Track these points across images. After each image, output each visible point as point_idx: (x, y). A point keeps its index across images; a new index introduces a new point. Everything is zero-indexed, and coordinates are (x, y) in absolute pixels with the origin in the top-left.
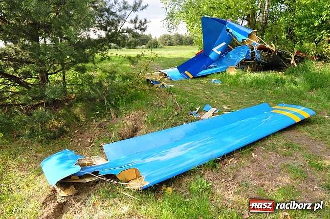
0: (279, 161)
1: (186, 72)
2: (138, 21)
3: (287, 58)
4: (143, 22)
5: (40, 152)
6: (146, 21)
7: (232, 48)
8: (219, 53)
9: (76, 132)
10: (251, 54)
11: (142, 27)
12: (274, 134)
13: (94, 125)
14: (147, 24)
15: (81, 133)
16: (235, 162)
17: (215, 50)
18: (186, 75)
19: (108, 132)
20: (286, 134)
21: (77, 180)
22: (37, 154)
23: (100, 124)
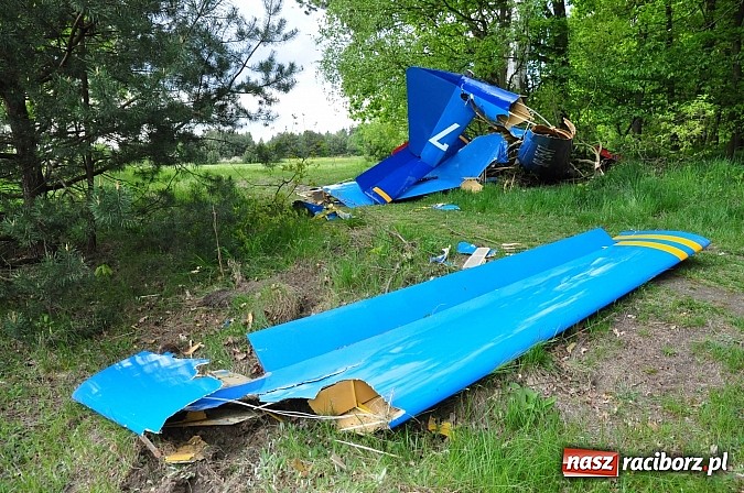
0: (681, 339)
1: (376, 189)
2: (275, 67)
3: (580, 160)
4: (287, 68)
5: (59, 369)
6: (292, 66)
7: (466, 141)
8: (444, 147)
9: (141, 320)
10: (509, 151)
11: (284, 81)
12: (646, 285)
13: (188, 303)
14: (295, 76)
15: (157, 324)
16: (584, 350)
17: (434, 140)
18: (376, 194)
19: (231, 315)
20: (668, 285)
21: (202, 420)
22: (52, 375)
23: (206, 298)
